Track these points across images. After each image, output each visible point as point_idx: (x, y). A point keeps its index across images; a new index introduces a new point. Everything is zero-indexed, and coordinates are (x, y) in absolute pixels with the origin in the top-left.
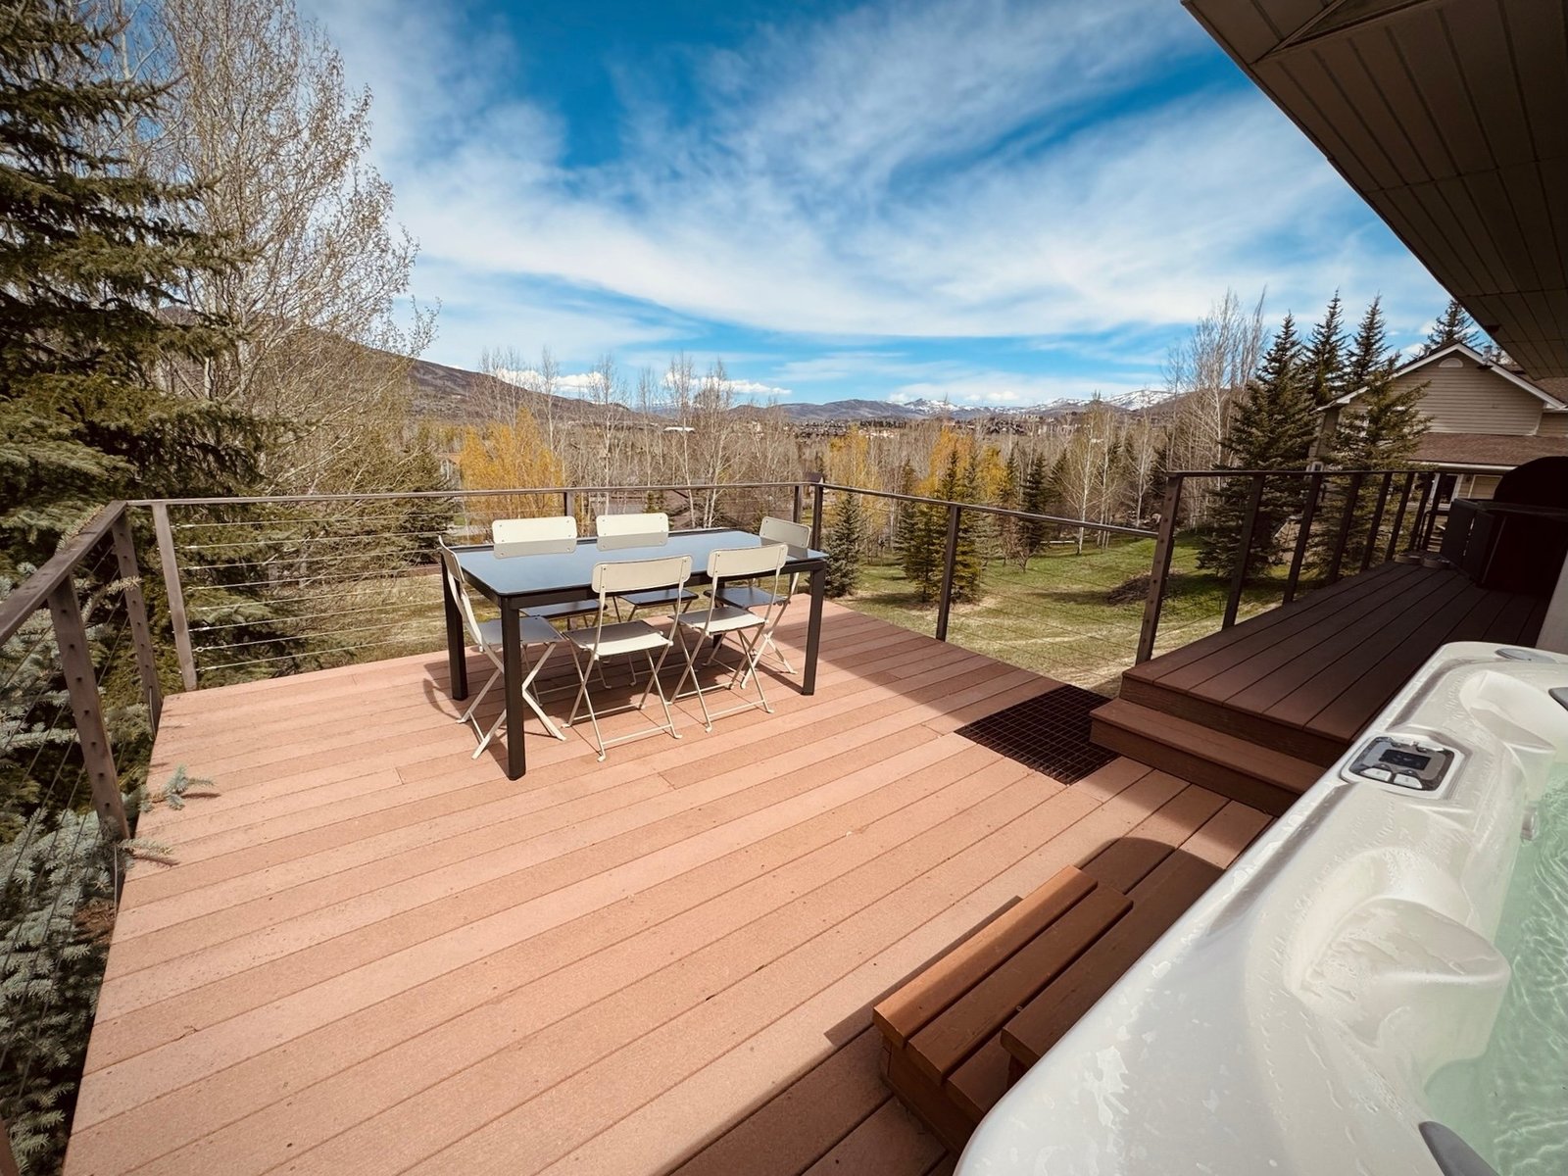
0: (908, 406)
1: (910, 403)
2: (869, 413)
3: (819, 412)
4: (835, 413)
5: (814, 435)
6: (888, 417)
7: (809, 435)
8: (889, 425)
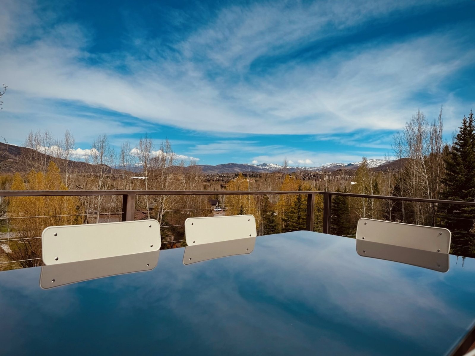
0: (258, 167)
1: (259, 165)
2: (239, 170)
3: (213, 169)
4: (221, 170)
5: (211, 181)
6: (249, 172)
7: (209, 181)
8: (250, 176)
